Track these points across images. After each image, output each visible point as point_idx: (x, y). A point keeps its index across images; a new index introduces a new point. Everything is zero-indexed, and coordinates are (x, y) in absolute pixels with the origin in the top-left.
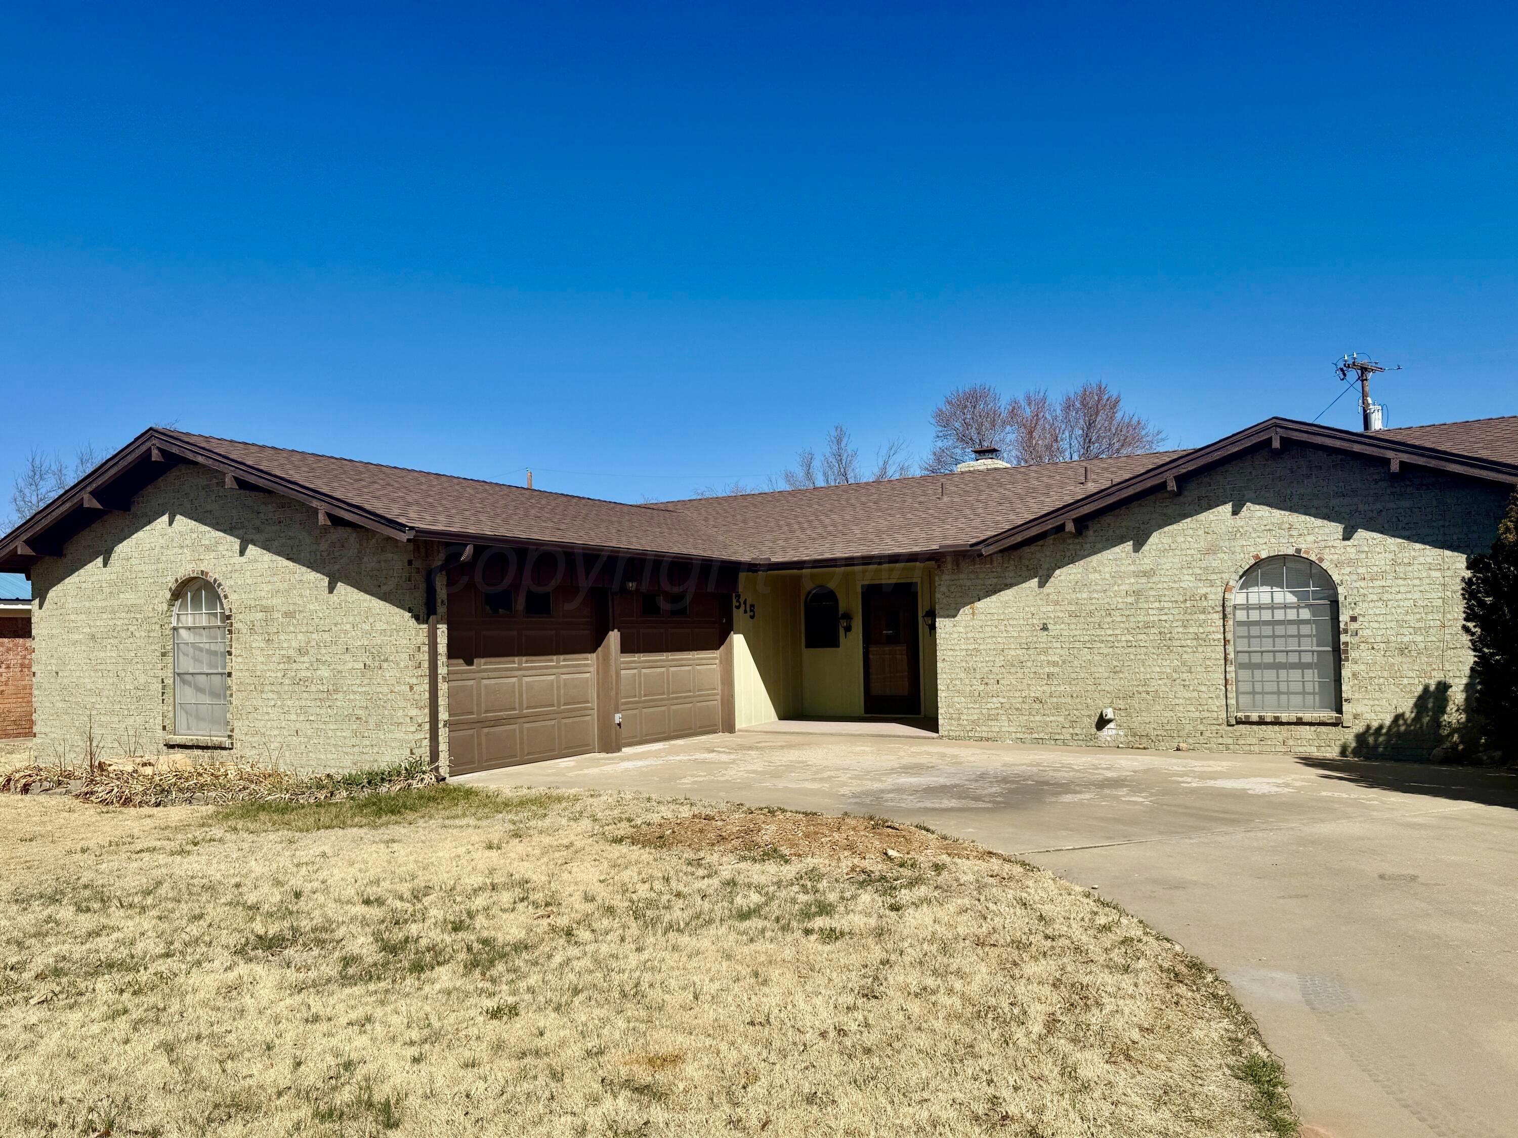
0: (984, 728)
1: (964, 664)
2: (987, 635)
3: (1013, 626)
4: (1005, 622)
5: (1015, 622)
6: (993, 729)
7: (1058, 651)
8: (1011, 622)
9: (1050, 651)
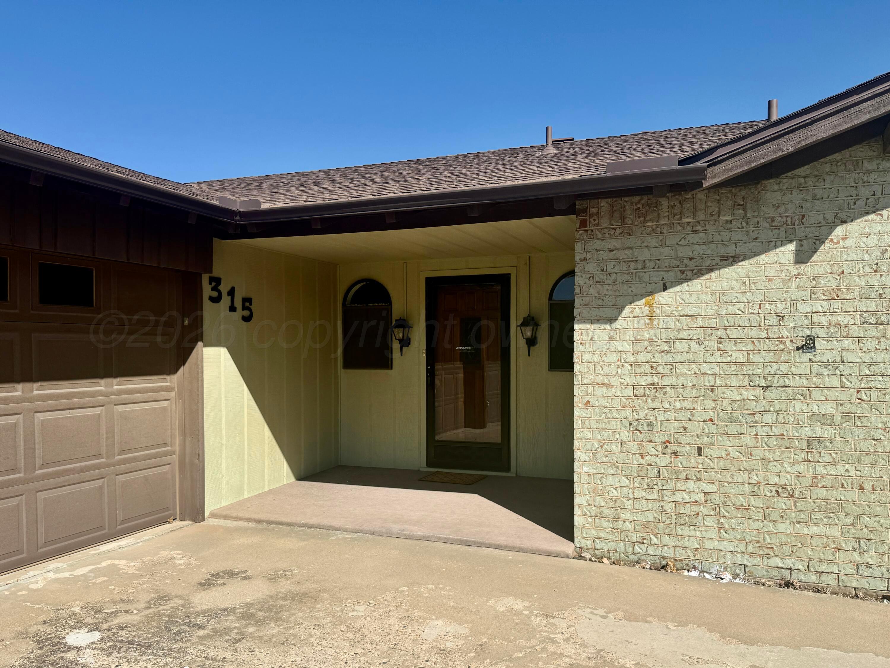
0: (666, 539)
1: (628, 413)
2: (678, 358)
3: (736, 341)
4: (719, 333)
5: (740, 333)
6: (686, 543)
7: (832, 394)
8: (733, 333)
9: (816, 394)
